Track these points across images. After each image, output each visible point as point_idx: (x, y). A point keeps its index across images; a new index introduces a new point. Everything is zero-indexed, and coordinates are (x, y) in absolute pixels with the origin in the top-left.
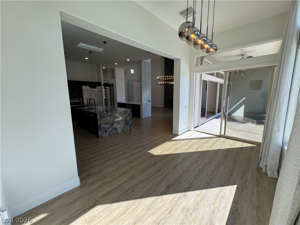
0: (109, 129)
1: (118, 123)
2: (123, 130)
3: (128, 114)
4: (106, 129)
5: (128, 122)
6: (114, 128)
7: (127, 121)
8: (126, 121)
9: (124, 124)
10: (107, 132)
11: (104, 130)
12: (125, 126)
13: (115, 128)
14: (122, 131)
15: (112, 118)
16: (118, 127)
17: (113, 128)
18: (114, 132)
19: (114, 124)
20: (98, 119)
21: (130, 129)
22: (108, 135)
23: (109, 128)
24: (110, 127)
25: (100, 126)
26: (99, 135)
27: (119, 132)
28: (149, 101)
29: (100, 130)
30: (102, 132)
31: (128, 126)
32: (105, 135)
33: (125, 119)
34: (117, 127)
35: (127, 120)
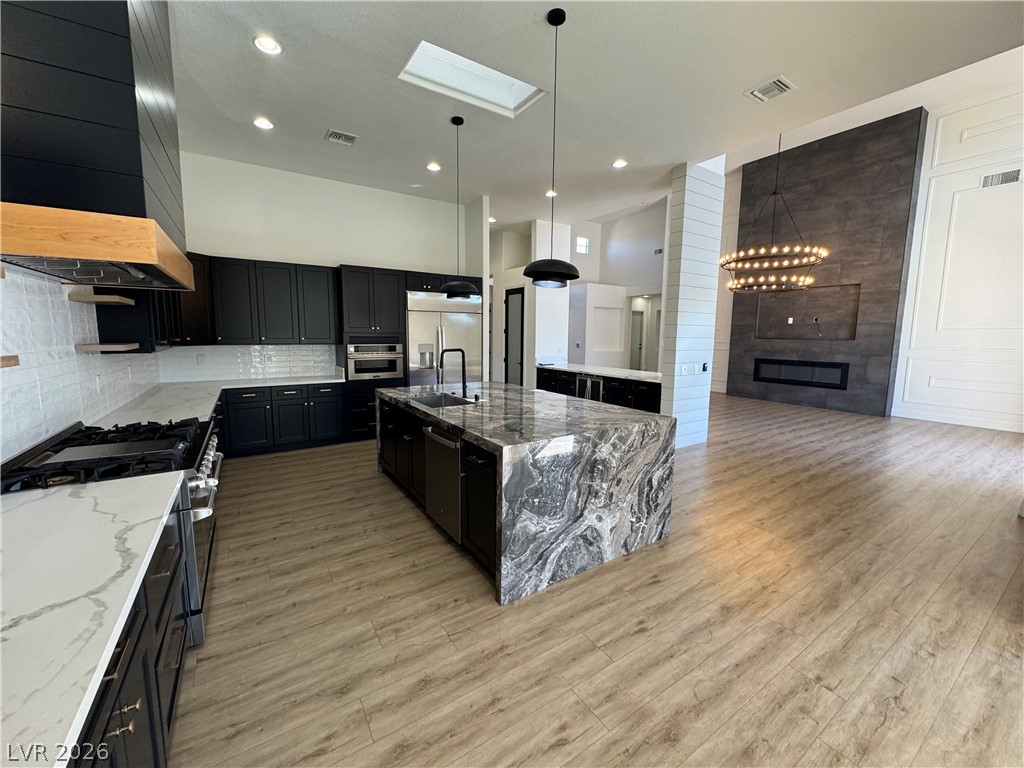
0: (558, 545)
1: (605, 506)
2: (625, 545)
3: (660, 443)
4: (544, 547)
5: (657, 497)
6: (584, 538)
7: (651, 487)
8: (647, 489)
9: (636, 508)
10: (545, 563)
11: (532, 553)
12: (639, 520)
13: (589, 533)
14: (623, 552)
15: (576, 476)
16: (605, 527)
17: (581, 536)
18: (582, 559)
19: (586, 513)
20: (504, 482)
21: (661, 533)
22: (552, 579)
23: (557, 538)
24: (565, 530)
25: (514, 525)
26: (504, 583)
27: (609, 556)
28: (704, 369)
29: (513, 552)
30: (519, 566)
31: (655, 517)
32: (533, 581)
33: (642, 479)
34: (598, 526)
35: (650, 481)
